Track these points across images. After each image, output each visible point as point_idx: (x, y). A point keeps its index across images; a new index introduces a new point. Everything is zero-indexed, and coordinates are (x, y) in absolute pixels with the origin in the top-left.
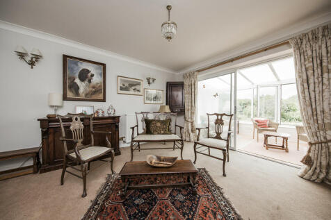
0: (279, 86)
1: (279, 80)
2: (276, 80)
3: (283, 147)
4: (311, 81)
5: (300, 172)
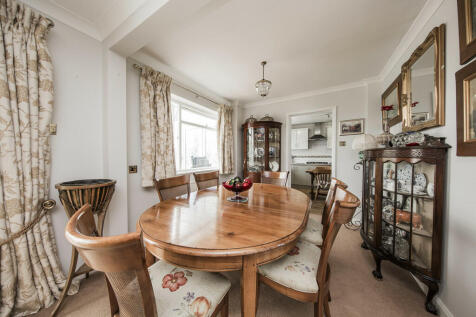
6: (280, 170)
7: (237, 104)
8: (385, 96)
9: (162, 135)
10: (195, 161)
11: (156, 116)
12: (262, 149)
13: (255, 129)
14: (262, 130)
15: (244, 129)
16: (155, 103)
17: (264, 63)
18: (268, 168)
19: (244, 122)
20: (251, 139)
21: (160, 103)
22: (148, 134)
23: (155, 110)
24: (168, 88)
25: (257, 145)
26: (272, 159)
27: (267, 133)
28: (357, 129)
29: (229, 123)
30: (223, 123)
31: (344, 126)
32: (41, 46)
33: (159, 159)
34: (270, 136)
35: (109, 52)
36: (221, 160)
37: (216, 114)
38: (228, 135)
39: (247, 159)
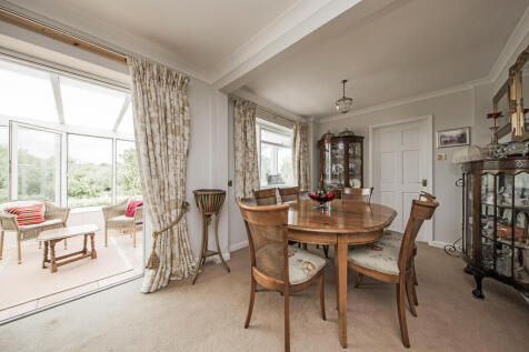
0: (64, 134)
1: (62, 123)
2: (57, 120)
3: (84, 251)
4: (157, 140)
5: (145, 284)
6: (362, 187)
7: (312, 119)
8: (496, 99)
9: (251, 155)
10: (270, 179)
11: (246, 139)
12: (341, 166)
13: (332, 145)
14: (341, 146)
15: (320, 145)
16: (245, 127)
17: (345, 81)
18: (347, 185)
19: (320, 138)
20: (328, 155)
21: (249, 128)
22: (240, 154)
23: (245, 133)
24: (254, 114)
25: (334, 161)
26: (353, 176)
27: (347, 149)
28: (462, 139)
29: (304, 140)
30: (298, 140)
31: (442, 137)
32: (185, 97)
33: (248, 175)
34: (351, 152)
35: (218, 93)
36: (297, 177)
37: (291, 131)
38: (304, 152)
39: (324, 176)
